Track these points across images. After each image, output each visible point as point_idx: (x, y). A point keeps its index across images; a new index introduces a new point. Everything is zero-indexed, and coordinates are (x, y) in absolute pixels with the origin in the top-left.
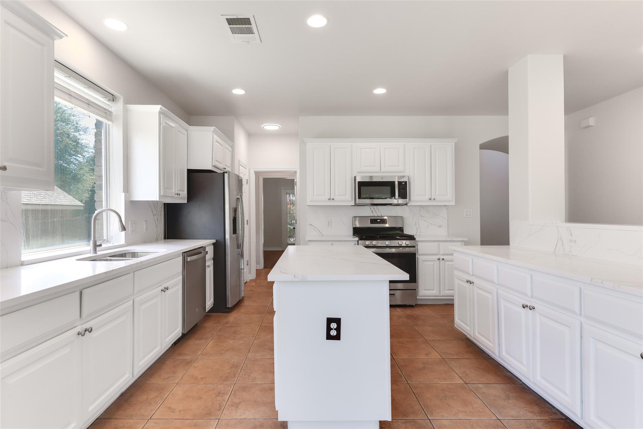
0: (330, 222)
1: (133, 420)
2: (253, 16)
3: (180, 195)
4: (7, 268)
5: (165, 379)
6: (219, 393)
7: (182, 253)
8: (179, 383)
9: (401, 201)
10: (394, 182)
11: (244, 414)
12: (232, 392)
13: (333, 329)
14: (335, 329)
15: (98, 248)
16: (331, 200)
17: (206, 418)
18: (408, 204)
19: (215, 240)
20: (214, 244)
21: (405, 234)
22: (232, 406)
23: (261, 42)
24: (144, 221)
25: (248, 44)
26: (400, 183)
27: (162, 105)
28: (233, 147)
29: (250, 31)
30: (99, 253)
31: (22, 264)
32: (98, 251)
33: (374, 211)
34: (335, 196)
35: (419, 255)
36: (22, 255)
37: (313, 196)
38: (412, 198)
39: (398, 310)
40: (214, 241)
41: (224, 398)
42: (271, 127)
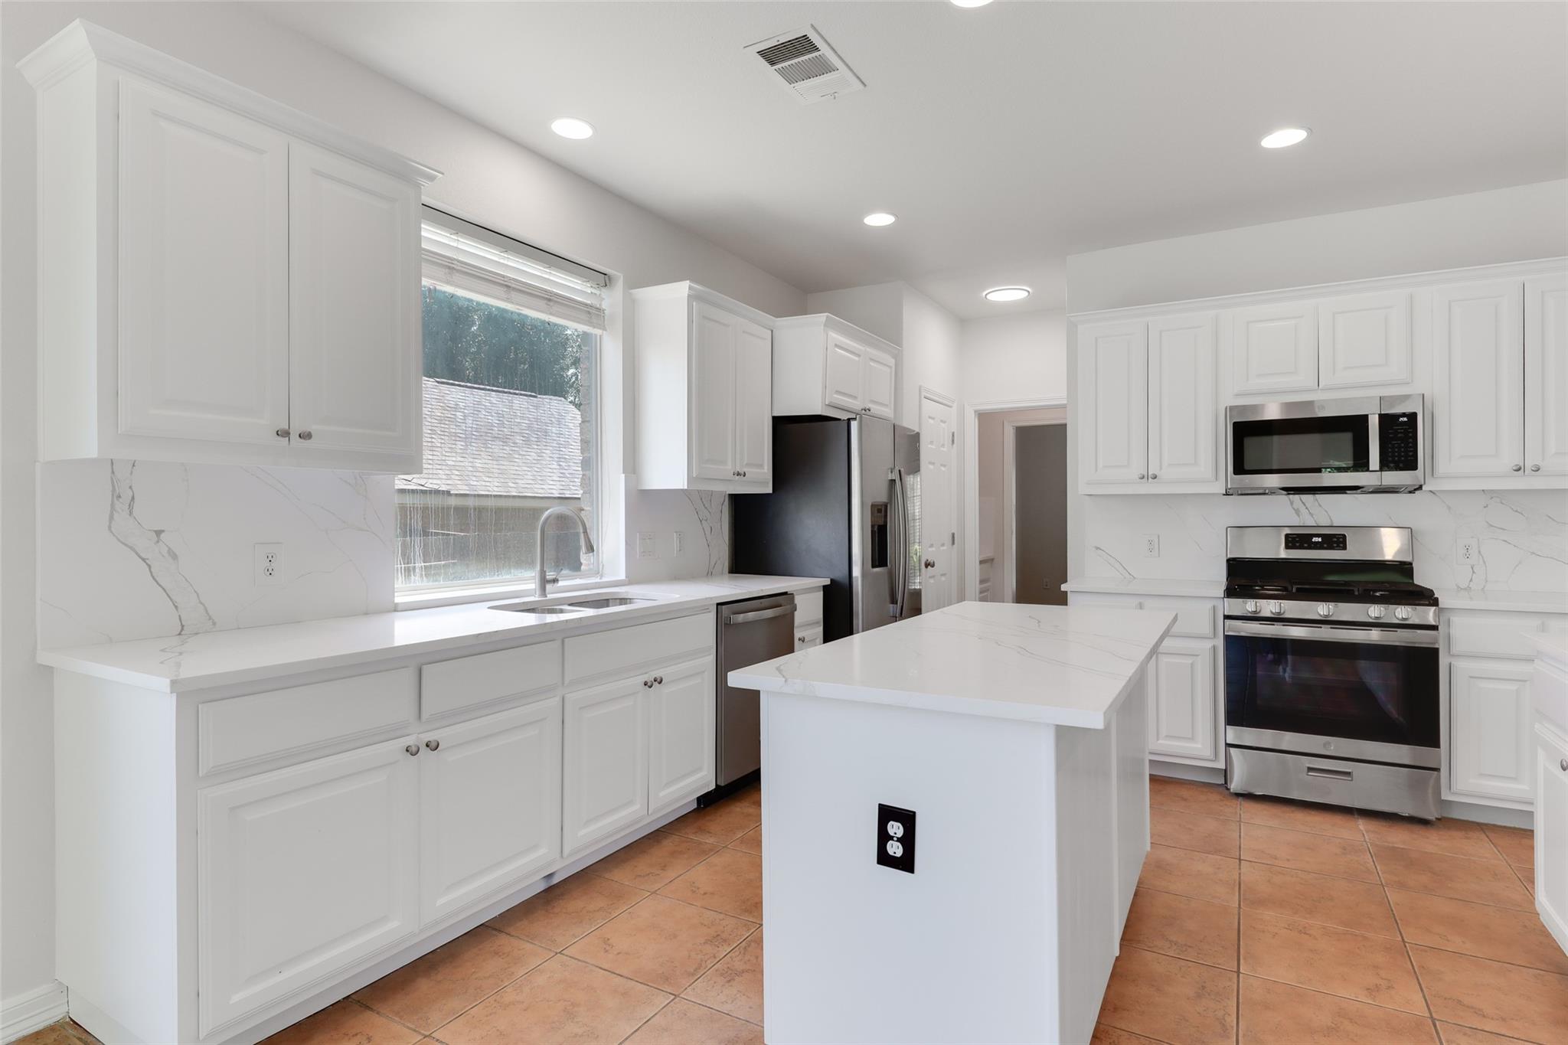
0: (1156, 541)
1: (532, 946)
2: (812, 26)
3: (744, 476)
4: (366, 614)
5: (640, 876)
6: (718, 935)
7: (718, 604)
8: (657, 892)
9: (1392, 478)
10: (1364, 419)
11: (733, 1001)
12: (744, 943)
13: (893, 837)
14: (899, 840)
15: (549, 587)
16: (1150, 479)
17: (655, 986)
18: (1424, 488)
19: (829, 580)
20: (825, 588)
21: (1416, 585)
22: (722, 975)
23: (865, 85)
24: (676, 532)
25: (835, 98)
26: (1387, 420)
27: (692, 280)
28: (898, 358)
29: (825, 68)
30: (550, 596)
31: (396, 609)
32: (549, 594)
33: (1303, 509)
34: (1161, 469)
35: (1453, 655)
36: (396, 594)
37: (1096, 470)
38: (1442, 467)
39: (1361, 827)
40: (827, 582)
41: (718, 951)
42: (1007, 295)
